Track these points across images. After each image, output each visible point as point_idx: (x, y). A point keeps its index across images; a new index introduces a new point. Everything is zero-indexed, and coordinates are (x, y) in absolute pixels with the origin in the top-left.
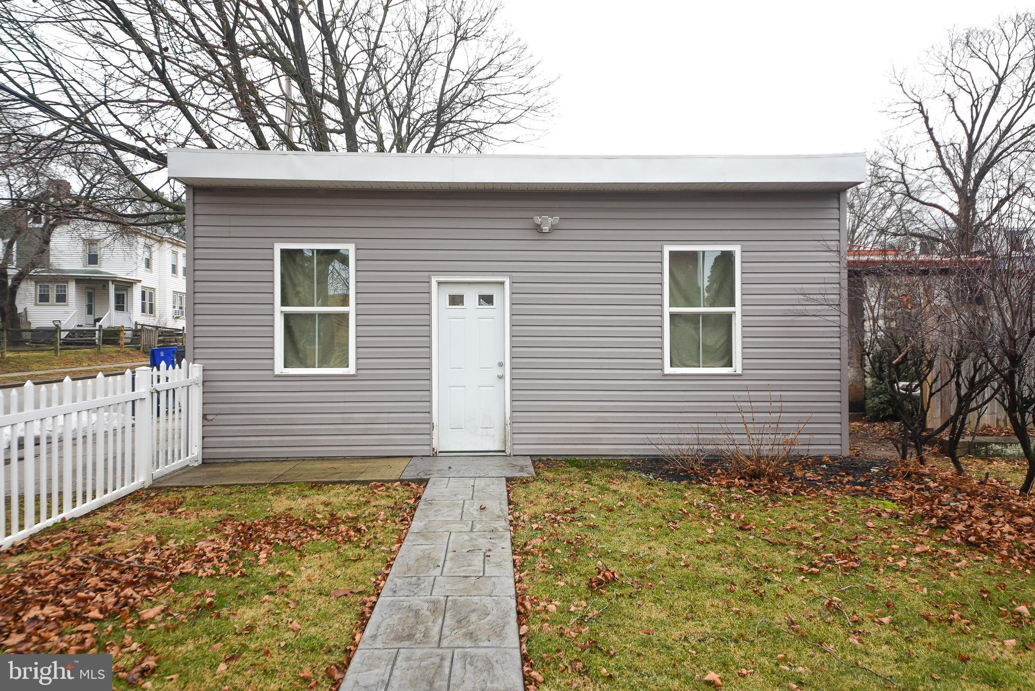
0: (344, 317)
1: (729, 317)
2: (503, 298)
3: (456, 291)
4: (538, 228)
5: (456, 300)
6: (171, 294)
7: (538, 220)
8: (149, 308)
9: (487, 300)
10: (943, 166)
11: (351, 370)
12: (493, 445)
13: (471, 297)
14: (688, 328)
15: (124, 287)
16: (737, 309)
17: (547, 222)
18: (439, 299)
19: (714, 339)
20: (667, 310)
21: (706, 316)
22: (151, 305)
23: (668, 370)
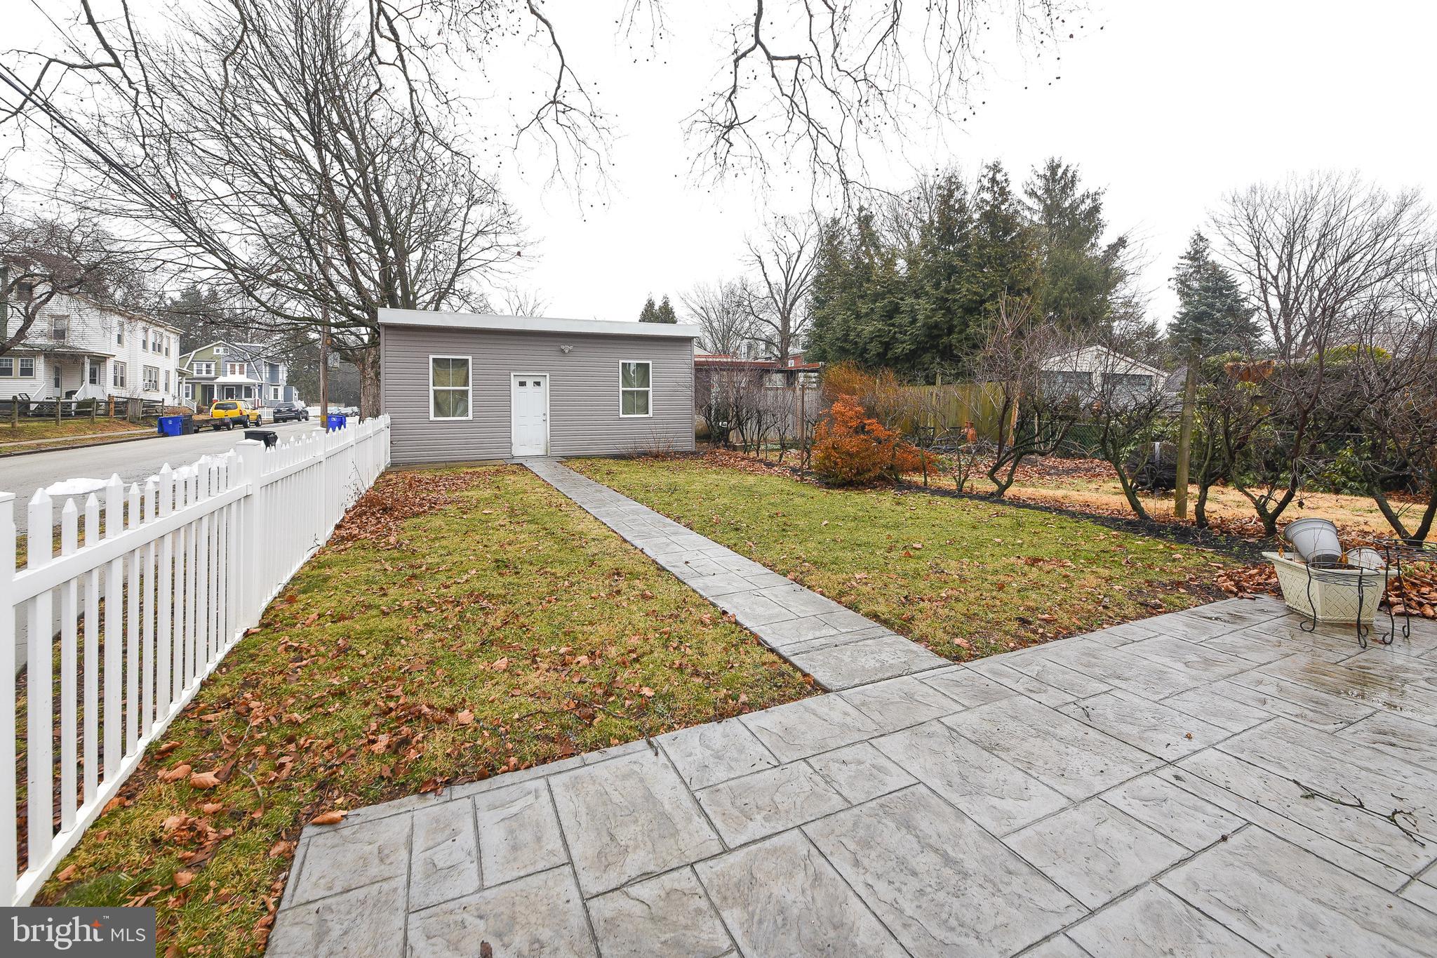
0: (467, 391)
1: (647, 392)
2: (546, 383)
3: (523, 380)
4: (563, 351)
5: (522, 384)
6: (142, 368)
7: (563, 347)
8: (120, 381)
9: (538, 384)
10: (773, 297)
11: (470, 417)
12: (542, 453)
13: (530, 382)
14: (630, 397)
15: (99, 360)
16: (650, 389)
17: (567, 348)
18: (514, 383)
19: (641, 402)
20: (621, 389)
21: (637, 392)
22: (122, 378)
23: (621, 416)
